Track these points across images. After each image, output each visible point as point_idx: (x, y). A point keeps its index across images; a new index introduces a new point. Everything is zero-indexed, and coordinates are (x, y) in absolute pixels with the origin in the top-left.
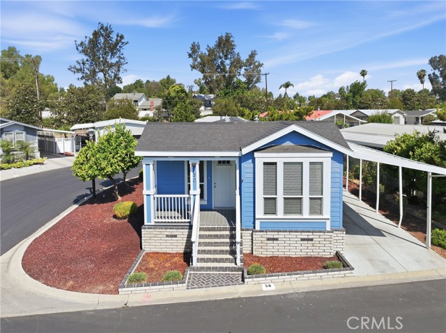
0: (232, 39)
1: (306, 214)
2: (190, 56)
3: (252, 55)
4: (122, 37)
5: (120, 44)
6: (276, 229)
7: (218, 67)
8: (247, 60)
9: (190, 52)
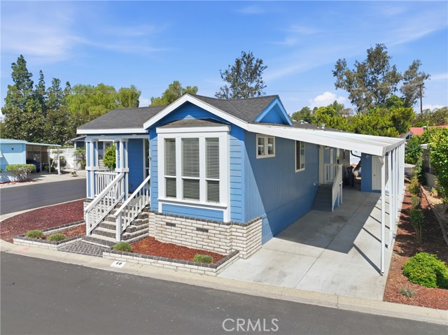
0: (384, 50)
1: (203, 200)
2: (335, 74)
3: (414, 67)
4: (261, 62)
5: (260, 69)
6: (175, 214)
7: (370, 83)
8: (407, 73)
9: (335, 70)
